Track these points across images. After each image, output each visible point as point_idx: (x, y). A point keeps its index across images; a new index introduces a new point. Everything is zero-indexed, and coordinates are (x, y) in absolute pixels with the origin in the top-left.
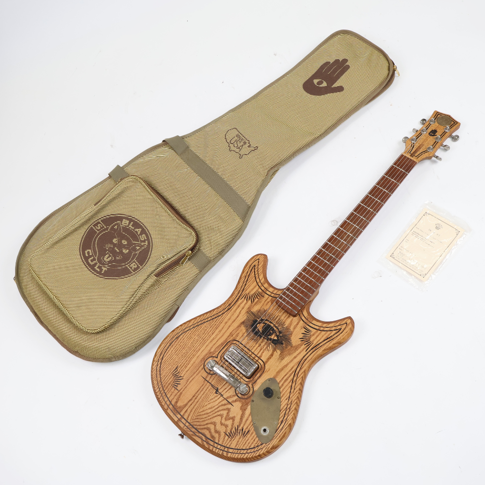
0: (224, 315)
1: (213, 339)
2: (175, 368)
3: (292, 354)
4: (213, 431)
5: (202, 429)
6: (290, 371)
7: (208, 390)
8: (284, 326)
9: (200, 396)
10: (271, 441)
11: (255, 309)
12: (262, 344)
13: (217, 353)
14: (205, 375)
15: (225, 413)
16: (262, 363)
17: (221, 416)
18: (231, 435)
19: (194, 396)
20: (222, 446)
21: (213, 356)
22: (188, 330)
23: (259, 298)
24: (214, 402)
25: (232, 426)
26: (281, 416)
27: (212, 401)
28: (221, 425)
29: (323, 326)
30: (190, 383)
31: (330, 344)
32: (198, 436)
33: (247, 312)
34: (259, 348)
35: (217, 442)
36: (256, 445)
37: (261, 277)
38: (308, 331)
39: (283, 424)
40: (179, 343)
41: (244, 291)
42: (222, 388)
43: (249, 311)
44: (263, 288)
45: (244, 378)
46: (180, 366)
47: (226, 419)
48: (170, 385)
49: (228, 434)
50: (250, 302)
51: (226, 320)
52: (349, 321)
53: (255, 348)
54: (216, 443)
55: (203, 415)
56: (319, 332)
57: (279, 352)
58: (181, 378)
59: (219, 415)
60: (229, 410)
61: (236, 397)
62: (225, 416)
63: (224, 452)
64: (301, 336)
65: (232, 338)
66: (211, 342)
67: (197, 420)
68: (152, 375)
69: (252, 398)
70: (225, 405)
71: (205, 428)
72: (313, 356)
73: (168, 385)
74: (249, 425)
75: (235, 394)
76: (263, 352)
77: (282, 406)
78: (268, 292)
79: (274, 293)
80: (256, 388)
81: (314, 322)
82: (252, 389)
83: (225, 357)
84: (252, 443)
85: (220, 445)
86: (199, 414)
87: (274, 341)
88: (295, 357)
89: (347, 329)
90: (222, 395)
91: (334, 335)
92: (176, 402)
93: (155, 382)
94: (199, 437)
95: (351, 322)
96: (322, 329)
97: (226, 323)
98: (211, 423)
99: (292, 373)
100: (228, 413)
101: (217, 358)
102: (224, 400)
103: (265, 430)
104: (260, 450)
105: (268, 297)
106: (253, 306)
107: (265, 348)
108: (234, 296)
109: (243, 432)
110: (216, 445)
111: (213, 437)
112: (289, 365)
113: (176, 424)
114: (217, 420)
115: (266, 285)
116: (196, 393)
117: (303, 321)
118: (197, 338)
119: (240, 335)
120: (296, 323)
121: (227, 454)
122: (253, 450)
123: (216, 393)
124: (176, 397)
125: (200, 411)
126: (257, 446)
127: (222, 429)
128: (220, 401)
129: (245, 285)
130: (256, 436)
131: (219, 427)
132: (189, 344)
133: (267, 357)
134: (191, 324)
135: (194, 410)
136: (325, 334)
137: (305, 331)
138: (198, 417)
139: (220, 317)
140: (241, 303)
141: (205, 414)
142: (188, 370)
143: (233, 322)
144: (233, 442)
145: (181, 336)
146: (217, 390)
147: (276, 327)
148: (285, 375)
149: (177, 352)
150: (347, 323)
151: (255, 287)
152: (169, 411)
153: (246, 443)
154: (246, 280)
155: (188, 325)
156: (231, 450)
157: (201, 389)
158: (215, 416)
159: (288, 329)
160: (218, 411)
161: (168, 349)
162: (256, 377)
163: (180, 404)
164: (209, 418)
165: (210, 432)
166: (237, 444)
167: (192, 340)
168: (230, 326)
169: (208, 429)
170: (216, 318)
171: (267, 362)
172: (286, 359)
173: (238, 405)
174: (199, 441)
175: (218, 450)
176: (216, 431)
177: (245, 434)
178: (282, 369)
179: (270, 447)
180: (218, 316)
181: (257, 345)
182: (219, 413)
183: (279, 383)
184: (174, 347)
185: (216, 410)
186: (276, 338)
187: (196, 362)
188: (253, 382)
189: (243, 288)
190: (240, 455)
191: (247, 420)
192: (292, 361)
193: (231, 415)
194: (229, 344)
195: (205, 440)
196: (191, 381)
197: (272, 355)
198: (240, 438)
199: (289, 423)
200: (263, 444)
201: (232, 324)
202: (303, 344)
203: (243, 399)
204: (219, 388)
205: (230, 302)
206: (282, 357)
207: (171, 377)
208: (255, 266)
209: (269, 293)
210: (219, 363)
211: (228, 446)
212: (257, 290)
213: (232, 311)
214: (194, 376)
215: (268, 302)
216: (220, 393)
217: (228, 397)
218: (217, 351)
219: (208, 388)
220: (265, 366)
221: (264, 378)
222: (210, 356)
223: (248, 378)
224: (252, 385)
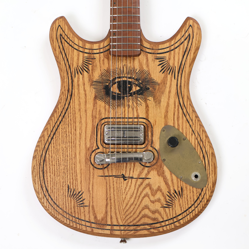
0: (71, 104)
1: (80, 134)
2: (67, 189)
3: (164, 91)
4: (150, 214)
5: (139, 220)
6: (175, 108)
7: (115, 183)
8: (137, 71)
9: (112, 195)
10: (207, 180)
11: (96, 76)
12: (131, 103)
13: (95, 144)
14: (100, 172)
15: (147, 190)
16: (144, 121)
17: (147, 195)
18: (169, 205)
19: (107, 200)
20: (169, 219)
21: (94, 149)
22: (49, 146)
23: (91, 63)
24: (130, 188)
25: (163, 196)
26: (199, 153)
27: (127, 189)
28: (154, 203)
29: (172, 44)
30: (92, 191)
31: (190, 56)
32: (141, 230)
33: (91, 85)
34: (130, 109)
35: (162, 220)
36: (198, 194)
37: (76, 41)
38: (161, 59)
39: (206, 158)
40: (51, 163)
41: (71, 67)
42: (126, 171)
43: (93, 83)
44: (87, 51)
45: (139, 146)
46: (70, 183)
47: (153, 195)
48: (76, 208)
49: (166, 206)
50: (85, 73)
51: (77, 107)
52: (191, 22)
53: (126, 111)
54: (162, 222)
55: (129, 208)
56: (172, 52)
57: (151, 98)
58: (80, 193)
59: (144, 197)
60: (149, 185)
61: (147, 169)
62: (149, 193)
63: (176, 223)
64: (160, 68)
65: (97, 121)
66: (80, 138)
67: (128, 217)
68: (50, 213)
69: (162, 158)
70: (142, 184)
71: (141, 218)
72: (185, 79)
73: (75, 209)
74: (178, 183)
75: (142, 167)
76: (137, 110)
77: (193, 144)
78: (95, 51)
79: (102, 47)
80: (157, 146)
81: (161, 47)
82: (154, 151)
83: (106, 142)
84: (193, 195)
85: (167, 220)
86: (125, 211)
87: (138, 93)
88: (170, 92)
89: (195, 31)
90: (132, 178)
91: (188, 45)
92: (95, 217)
93: (60, 217)
94: (143, 230)
95: (193, 21)
96: (172, 48)
97: (80, 110)
98: (143, 209)
99: (178, 108)
100: (150, 188)
101: (98, 148)
102: (137, 180)
103: (196, 176)
104: (205, 196)
105: (100, 56)
106: (93, 75)
107: (135, 105)
108: (65, 80)
109: (178, 194)
110: (163, 224)
111: (154, 219)
112: (170, 103)
113: (112, 235)
114: (146, 201)
115: (88, 46)
116: (107, 195)
117: (150, 53)
118: (64, 146)
119: (103, 111)
120: (145, 61)
121: (180, 223)
122: (198, 201)
123: (125, 180)
124: (91, 214)
125: (124, 208)
126: (200, 195)
127: (157, 206)
128: (135, 183)
129: (67, 60)
130: (191, 188)
131: (153, 207)
132: (61, 157)
133: (144, 111)
134: (46, 138)
135: (117, 211)
136: (179, 50)
137: (160, 61)
138: (127, 213)
139: (69, 110)
140: (78, 81)
141: (130, 206)
142: (81, 181)
143: (86, 105)
144: (176, 209)
145: (47, 156)
146: (124, 177)
147: (130, 78)
148: (174, 115)
149: (56, 173)
150: (191, 26)
151: (79, 55)
152: (96, 231)
153: (187, 200)
154: (64, 55)
155: (44, 140)
156: (180, 217)
157: (108, 188)
158: (142, 200)
159: (142, 71)
160: (140, 194)
161: (45, 178)
162: (150, 137)
163: (99, 217)
164: (137, 206)
165: (149, 217)
166: (181, 208)
167: (61, 151)
168: (86, 111)
169: (145, 216)
170: (65, 113)
171: (148, 116)
172: (162, 100)
173: (153, 175)
174: (146, 232)
175: (168, 226)
176: (154, 212)
177: (180, 194)
178: (167, 112)
179: (211, 186)
180: (67, 110)
181: (127, 108)
182: (143, 195)
183: (174, 127)
184: (48, 171)
185: (138, 194)
186: (138, 88)
187: (83, 167)
188: (150, 143)
189: (67, 65)
190: (191, 214)
191: (172, 180)
192: (169, 97)
193: (155, 187)
194: (99, 127)
195: (149, 228)
196: (93, 188)
197: (147, 106)
198: (179, 201)
199: (211, 153)
200: (203, 189)
201: (86, 107)
202: (167, 74)
203: (154, 165)
204: (124, 174)
205: (66, 88)
206: (158, 101)
207: (71, 200)
208: (61, 35)
209: (98, 51)
210: (104, 151)
211: (174, 216)
212: (83, 57)
213: (76, 94)
214: (91, 182)
215: (103, 60)
216: (129, 177)
217: (139, 175)
218: (94, 143)
219: (113, 181)
220: (149, 121)
221: (157, 132)
222: (90, 152)
223: (143, 144)
224: (151, 147)
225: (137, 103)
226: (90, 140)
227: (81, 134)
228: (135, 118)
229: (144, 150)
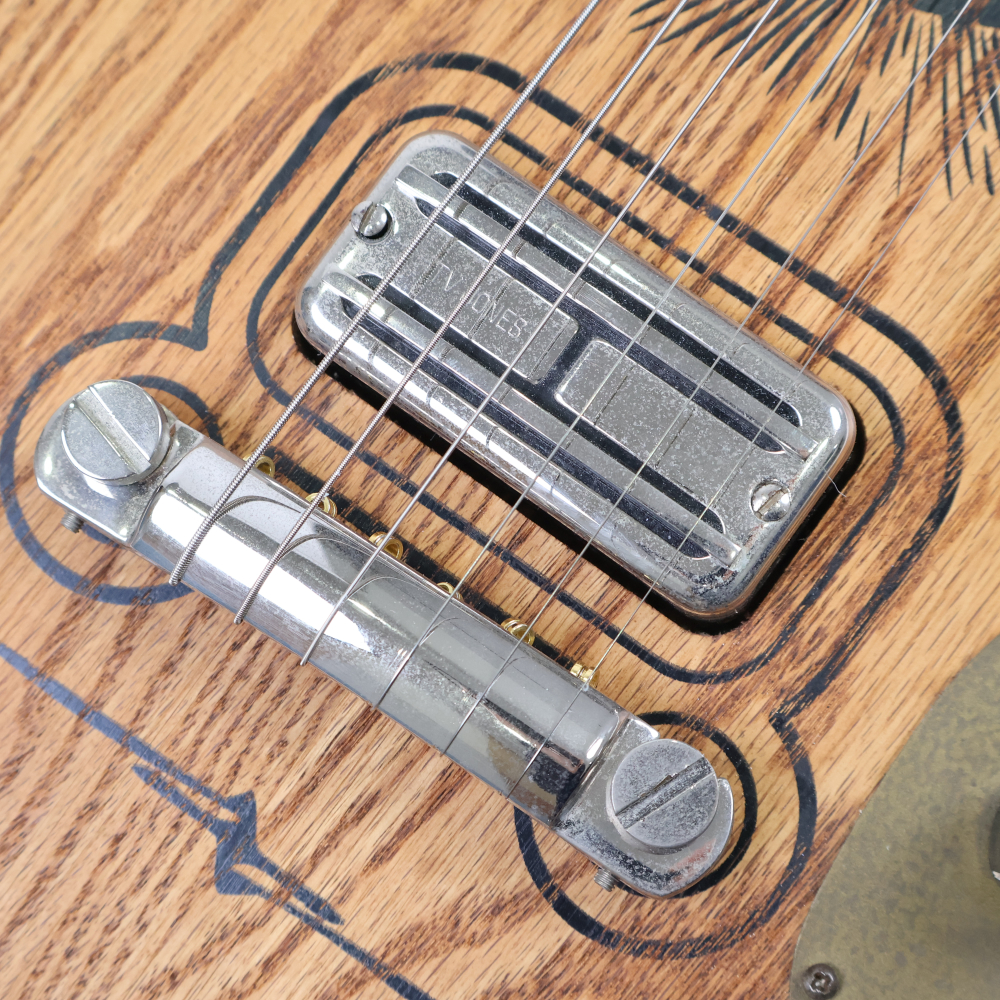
7: (94, 838)
12: (883, 91)
13: (194, 269)
14: (32, 607)
16: (904, 379)
21: (137, 314)
34: (837, 152)
42: (310, 788)
53: (775, 147)
61: (552, 931)
65: (393, 37)
66: (84, 106)
75: (519, 874)
76: (900, 211)
80: (850, 765)
82: (778, 791)
83: (323, 323)
90: (320, 915)
101: (195, 338)
102: (355, 985)
107: (923, 138)
123: (227, 881)
146: (237, 840)
162: (837, 604)
171: (980, 349)
181: (801, 111)
188: (793, 675)
194: (364, 118)
204: (267, 806)
210: (234, 414)
216: (290, 882)
217: (416, 941)
218: (192, 247)
219: (93, 807)
220: (952, 418)
221: (967, 604)
222: (90, 313)
223: (711, 627)
224: (779, 723)
225: (948, 138)
226: (178, 189)
227: (120, 69)
228: (821, 283)
229: (670, 694)
